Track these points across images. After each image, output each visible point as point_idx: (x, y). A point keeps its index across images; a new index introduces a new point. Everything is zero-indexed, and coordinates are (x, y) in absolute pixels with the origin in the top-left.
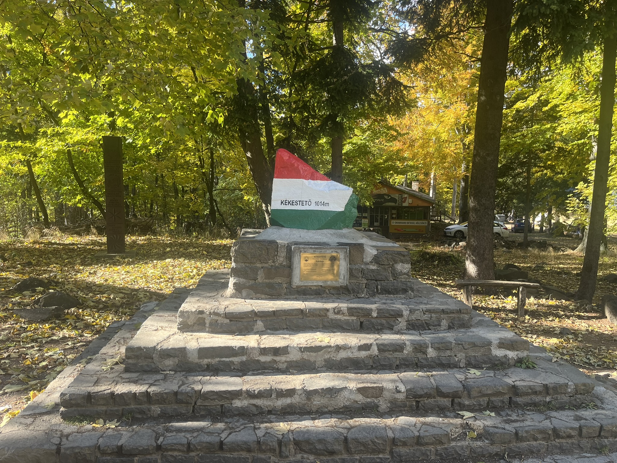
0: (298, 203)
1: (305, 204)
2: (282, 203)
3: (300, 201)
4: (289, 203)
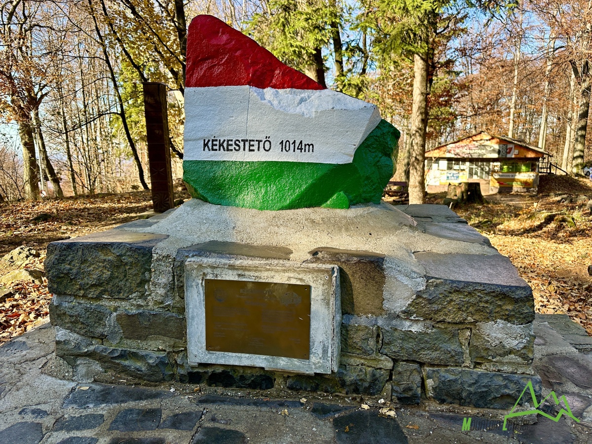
0: (241, 144)
1: (255, 148)
2: (206, 145)
3: (244, 141)
4: (221, 145)
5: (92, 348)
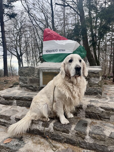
2: (46, 51)
3: (53, 50)
4: (49, 51)
5: (25, 85)
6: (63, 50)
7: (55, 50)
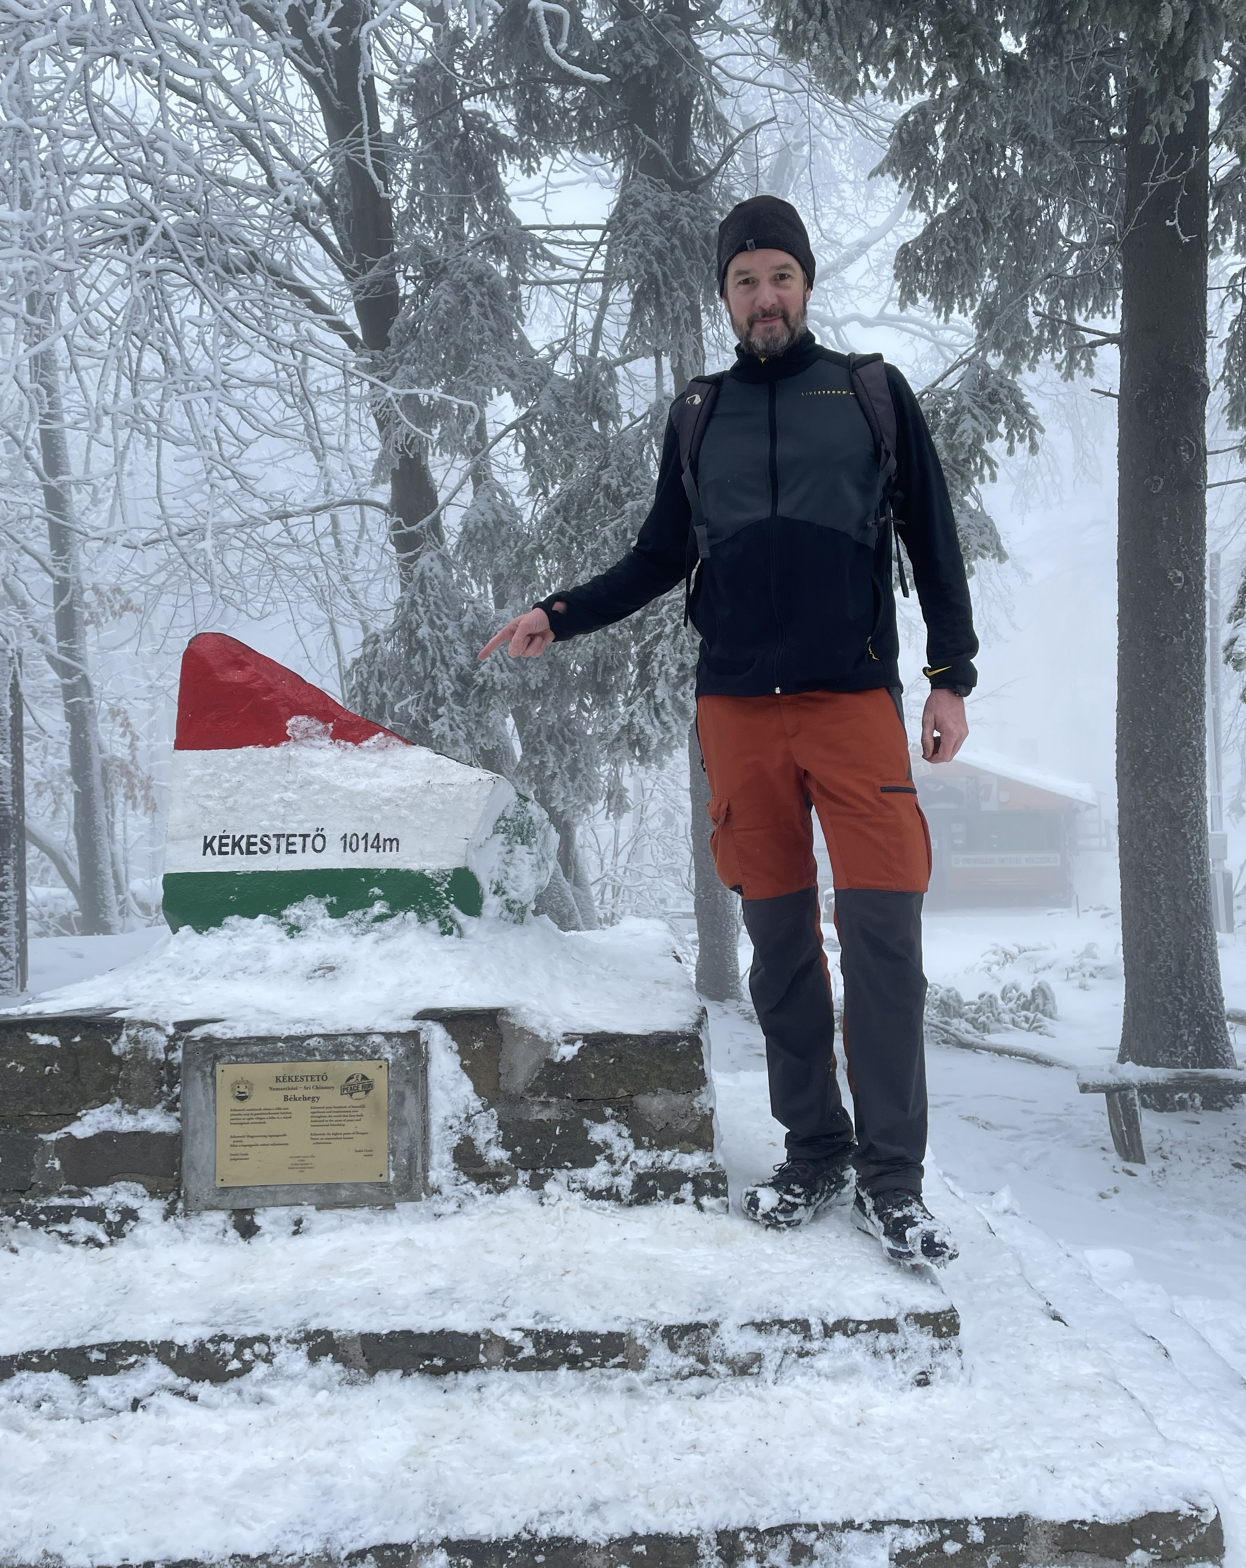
0: (273, 842)
1: (298, 848)
2: (207, 845)
3: (278, 836)
4: (236, 844)
6: (377, 844)
7: (305, 836)
